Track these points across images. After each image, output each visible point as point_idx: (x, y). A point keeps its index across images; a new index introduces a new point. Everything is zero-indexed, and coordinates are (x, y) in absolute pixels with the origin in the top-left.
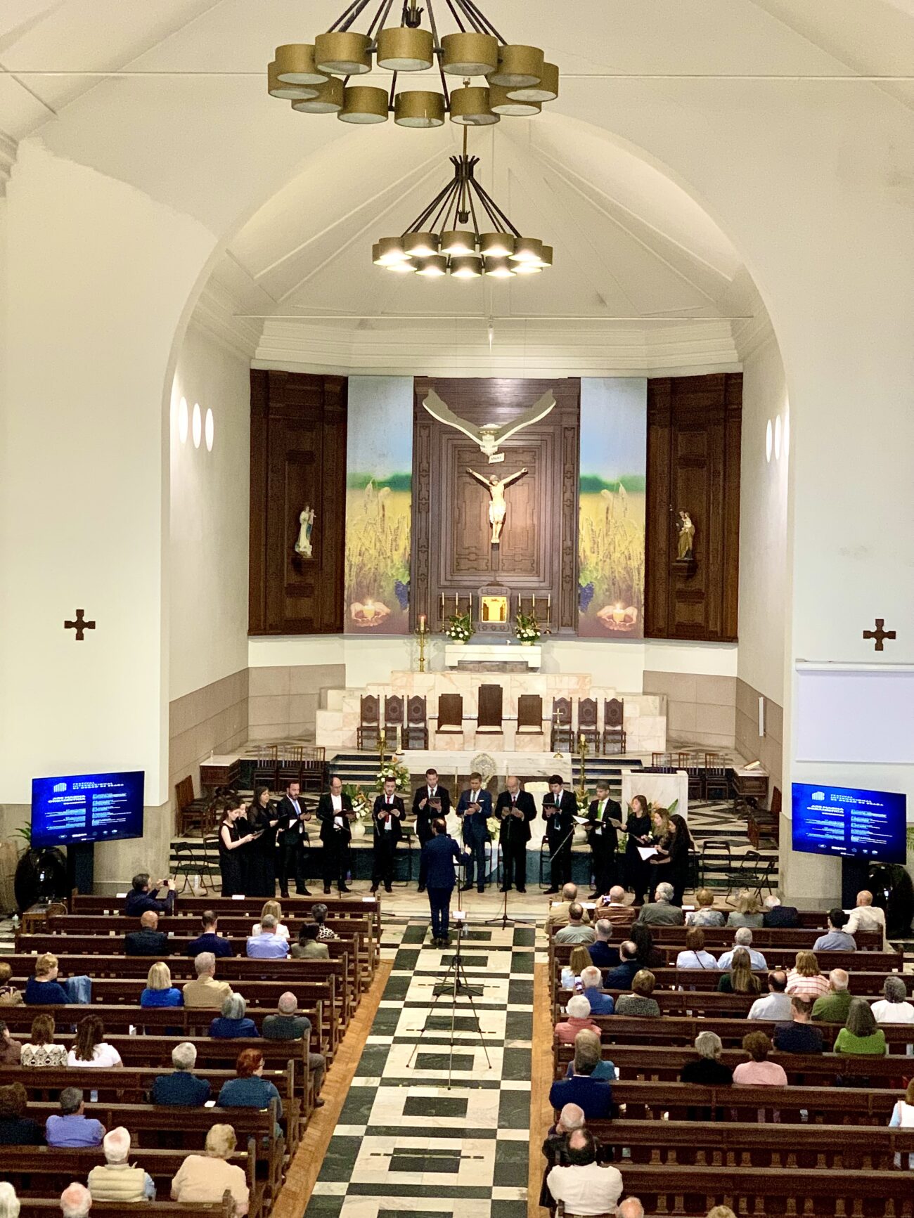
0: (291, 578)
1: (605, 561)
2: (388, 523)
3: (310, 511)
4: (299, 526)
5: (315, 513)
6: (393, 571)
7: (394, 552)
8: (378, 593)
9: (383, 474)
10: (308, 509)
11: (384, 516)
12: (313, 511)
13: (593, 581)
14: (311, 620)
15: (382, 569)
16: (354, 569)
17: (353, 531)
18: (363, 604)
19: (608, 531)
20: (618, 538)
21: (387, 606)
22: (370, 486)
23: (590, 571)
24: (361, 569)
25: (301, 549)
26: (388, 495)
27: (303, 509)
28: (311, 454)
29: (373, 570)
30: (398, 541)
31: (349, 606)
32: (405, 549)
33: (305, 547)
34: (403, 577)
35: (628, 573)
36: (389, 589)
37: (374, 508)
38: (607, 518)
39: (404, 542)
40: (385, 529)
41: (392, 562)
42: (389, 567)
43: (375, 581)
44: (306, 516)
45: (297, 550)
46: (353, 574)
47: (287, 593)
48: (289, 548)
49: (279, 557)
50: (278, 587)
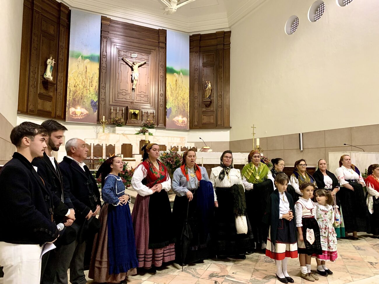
0: (40, 90)
1: (175, 100)
2: (88, 74)
6: (90, 96)
7: (91, 87)
8: (83, 104)
9: (86, 53)
10: (51, 58)
11: (86, 71)
12: (54, 60)
13: (171, 107)
14: (51, 113)
15: (85, 94)
16: (72, 93)
17: (72, 76)
18: (76, 108)
19: (176, 88)
20: (180, 91)
21: (87, 111)
22: (80, 57)
23: (170, 103)
24: (75, 93)
25: (47, 77)
26: (89, 62)
27: (49, 58)
28: (53, 36)
29: (81, 94)
30: (93, 83)
31: (69, 109)
32: (96, 87)
33: (49, 76)
34: (95, 98)
35: (184, 105)
36: (88, 103)
37: (82, 68)
38: (176, 84)
39: (96, 83)
40: (87, 77)
41: (90, 91)
42: (88, 94)
43: (82, 99)
44: (50, 62)
45: (45, 76)
46: (71, 94)
47: (39, 97)
48: (41, 75)
49: (36, 77)
50: (35, 92)
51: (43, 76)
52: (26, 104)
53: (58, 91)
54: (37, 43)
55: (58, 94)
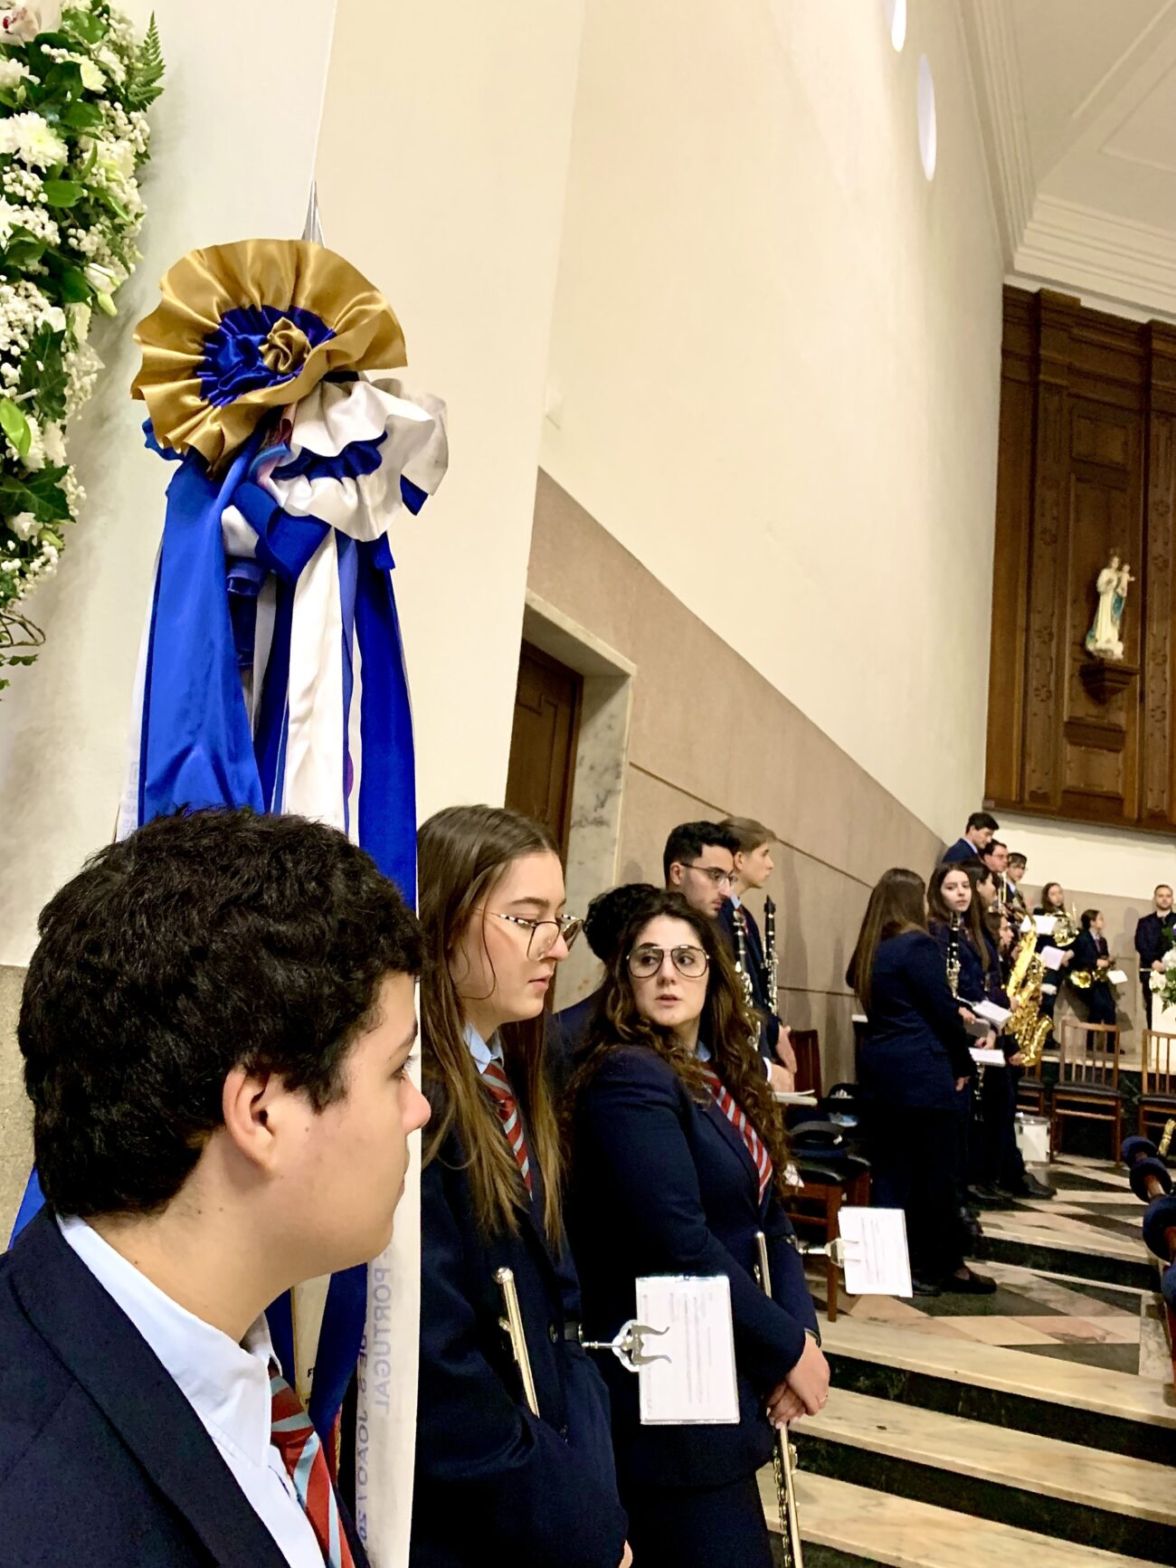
0: (1073, 703)
3: (1120, 569)
4: (1094, 598)
5: (1131, 573)
10: (1115, 562)
12: (1126, 568)
14: (1117, 800)
25: (1101, 644)
27: (1107, 565)
28: (1120, 470)
33: (1108, 641)
44: (1113, 581)
45: (1090, 647)
47: (1067, 735)
48: (1074, 643)
49: (1054, 656)
50: (1050, 717)
51: (1083, 644)
52: (1015, 768)
53: (1151, 701)
54: (1055, 514)
55: (1148, 713)
